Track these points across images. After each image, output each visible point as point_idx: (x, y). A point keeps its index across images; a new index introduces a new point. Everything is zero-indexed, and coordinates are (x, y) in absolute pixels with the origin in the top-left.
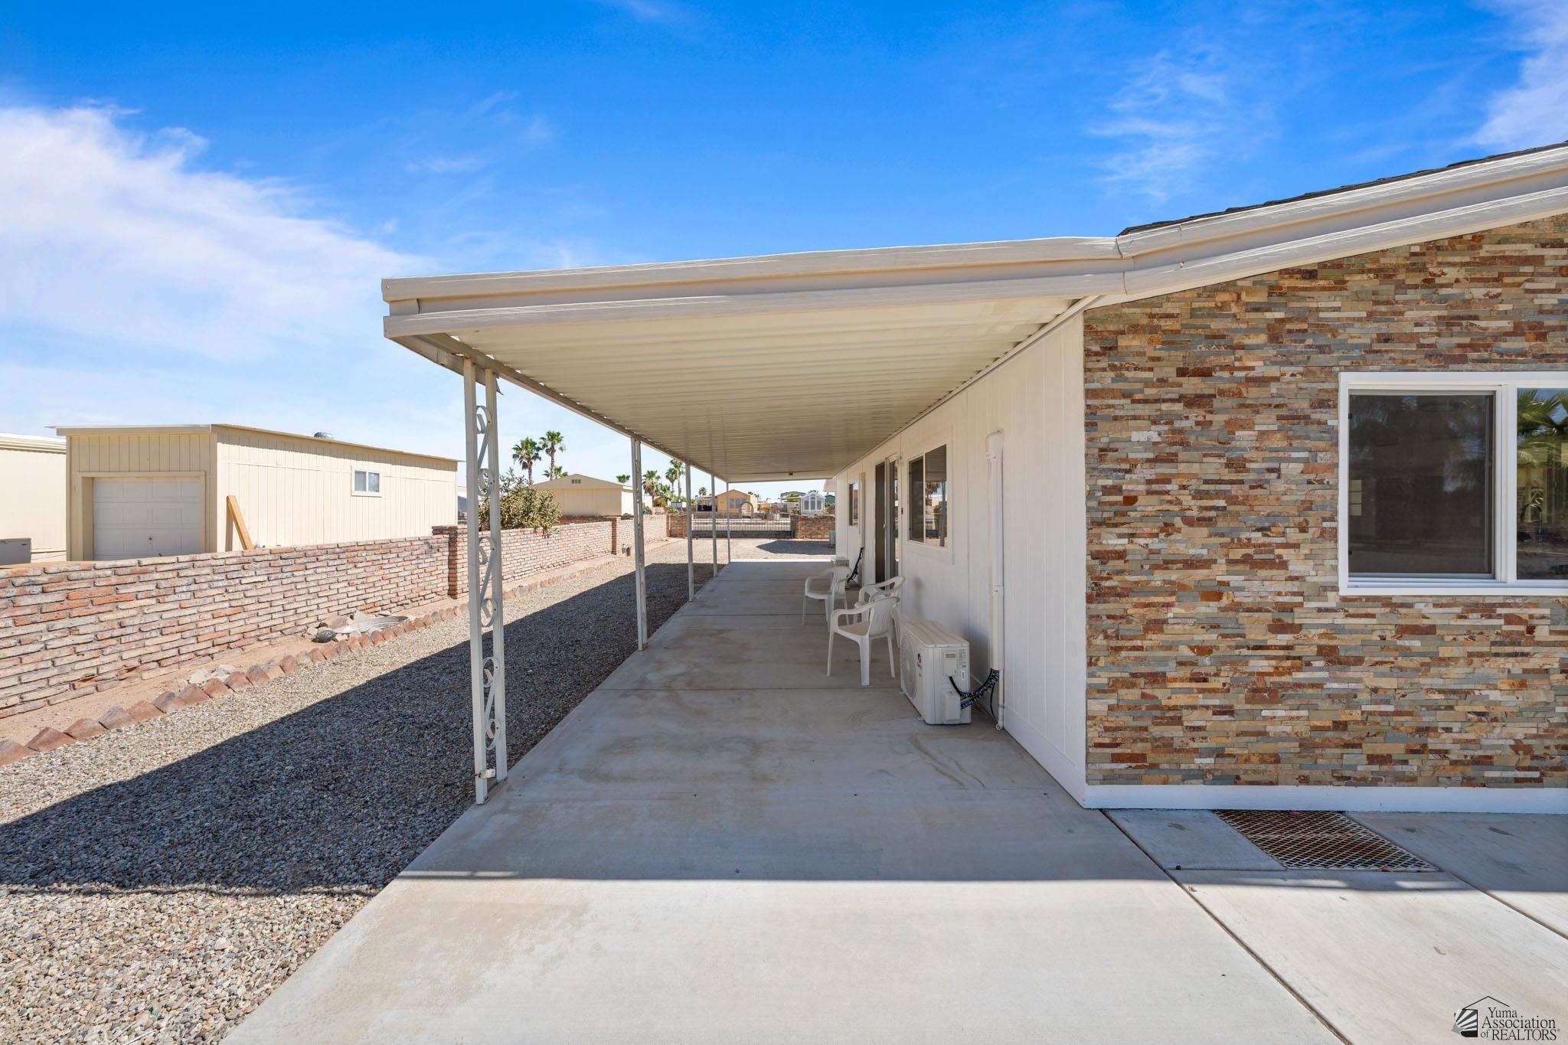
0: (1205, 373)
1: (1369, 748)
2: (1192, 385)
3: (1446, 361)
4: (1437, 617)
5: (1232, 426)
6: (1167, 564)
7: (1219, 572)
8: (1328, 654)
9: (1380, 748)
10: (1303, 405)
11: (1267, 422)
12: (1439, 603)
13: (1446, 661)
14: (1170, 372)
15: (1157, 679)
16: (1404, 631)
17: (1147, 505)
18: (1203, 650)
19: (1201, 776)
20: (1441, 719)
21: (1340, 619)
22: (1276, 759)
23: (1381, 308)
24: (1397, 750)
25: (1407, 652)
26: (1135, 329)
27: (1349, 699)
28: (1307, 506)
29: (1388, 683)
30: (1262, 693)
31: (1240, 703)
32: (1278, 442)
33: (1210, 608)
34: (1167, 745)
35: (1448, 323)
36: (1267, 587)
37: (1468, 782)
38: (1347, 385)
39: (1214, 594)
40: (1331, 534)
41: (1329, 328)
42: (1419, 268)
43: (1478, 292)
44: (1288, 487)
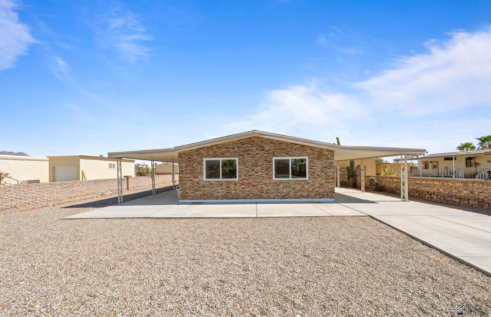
0: (190, 158)
1: (207, 196)
2: (189, 160)
3: (214, 157)
4: (213, 183)
5: (193, 164)
6: (187, 178)
7: (192, 178)
8: (203, 186)
9: (208, 196)
10: (200, 162)
11: (196, 163)
12: (214, 181)
13: (214, 187)
14: (187, 158)
15: (186, 189)
16: (210, 184)
17: (185, 172)
18: (190, 186)
19: (190, 199)
20: (214, 193)
21: (204, 183)
22: (198, 197)
23: (208, 152)
24: (210, 196)
25: (210, 186)
26: (183, 154)
27: (205, 191)
28: (200, 172)
29: (209, 189)
30: (196, 190)
31: (194, 191)
32: (197, 165)
33: (191, 182)
34: (187, 196)
35: (214, 153)
36: (197, 180)
37: (216, 199)
38: (205, 159)
39: (191, 181)
40: (203, 175)
41: (202, 154)
42: (211, 148)
43: (217, 150)
44: (199, 170)
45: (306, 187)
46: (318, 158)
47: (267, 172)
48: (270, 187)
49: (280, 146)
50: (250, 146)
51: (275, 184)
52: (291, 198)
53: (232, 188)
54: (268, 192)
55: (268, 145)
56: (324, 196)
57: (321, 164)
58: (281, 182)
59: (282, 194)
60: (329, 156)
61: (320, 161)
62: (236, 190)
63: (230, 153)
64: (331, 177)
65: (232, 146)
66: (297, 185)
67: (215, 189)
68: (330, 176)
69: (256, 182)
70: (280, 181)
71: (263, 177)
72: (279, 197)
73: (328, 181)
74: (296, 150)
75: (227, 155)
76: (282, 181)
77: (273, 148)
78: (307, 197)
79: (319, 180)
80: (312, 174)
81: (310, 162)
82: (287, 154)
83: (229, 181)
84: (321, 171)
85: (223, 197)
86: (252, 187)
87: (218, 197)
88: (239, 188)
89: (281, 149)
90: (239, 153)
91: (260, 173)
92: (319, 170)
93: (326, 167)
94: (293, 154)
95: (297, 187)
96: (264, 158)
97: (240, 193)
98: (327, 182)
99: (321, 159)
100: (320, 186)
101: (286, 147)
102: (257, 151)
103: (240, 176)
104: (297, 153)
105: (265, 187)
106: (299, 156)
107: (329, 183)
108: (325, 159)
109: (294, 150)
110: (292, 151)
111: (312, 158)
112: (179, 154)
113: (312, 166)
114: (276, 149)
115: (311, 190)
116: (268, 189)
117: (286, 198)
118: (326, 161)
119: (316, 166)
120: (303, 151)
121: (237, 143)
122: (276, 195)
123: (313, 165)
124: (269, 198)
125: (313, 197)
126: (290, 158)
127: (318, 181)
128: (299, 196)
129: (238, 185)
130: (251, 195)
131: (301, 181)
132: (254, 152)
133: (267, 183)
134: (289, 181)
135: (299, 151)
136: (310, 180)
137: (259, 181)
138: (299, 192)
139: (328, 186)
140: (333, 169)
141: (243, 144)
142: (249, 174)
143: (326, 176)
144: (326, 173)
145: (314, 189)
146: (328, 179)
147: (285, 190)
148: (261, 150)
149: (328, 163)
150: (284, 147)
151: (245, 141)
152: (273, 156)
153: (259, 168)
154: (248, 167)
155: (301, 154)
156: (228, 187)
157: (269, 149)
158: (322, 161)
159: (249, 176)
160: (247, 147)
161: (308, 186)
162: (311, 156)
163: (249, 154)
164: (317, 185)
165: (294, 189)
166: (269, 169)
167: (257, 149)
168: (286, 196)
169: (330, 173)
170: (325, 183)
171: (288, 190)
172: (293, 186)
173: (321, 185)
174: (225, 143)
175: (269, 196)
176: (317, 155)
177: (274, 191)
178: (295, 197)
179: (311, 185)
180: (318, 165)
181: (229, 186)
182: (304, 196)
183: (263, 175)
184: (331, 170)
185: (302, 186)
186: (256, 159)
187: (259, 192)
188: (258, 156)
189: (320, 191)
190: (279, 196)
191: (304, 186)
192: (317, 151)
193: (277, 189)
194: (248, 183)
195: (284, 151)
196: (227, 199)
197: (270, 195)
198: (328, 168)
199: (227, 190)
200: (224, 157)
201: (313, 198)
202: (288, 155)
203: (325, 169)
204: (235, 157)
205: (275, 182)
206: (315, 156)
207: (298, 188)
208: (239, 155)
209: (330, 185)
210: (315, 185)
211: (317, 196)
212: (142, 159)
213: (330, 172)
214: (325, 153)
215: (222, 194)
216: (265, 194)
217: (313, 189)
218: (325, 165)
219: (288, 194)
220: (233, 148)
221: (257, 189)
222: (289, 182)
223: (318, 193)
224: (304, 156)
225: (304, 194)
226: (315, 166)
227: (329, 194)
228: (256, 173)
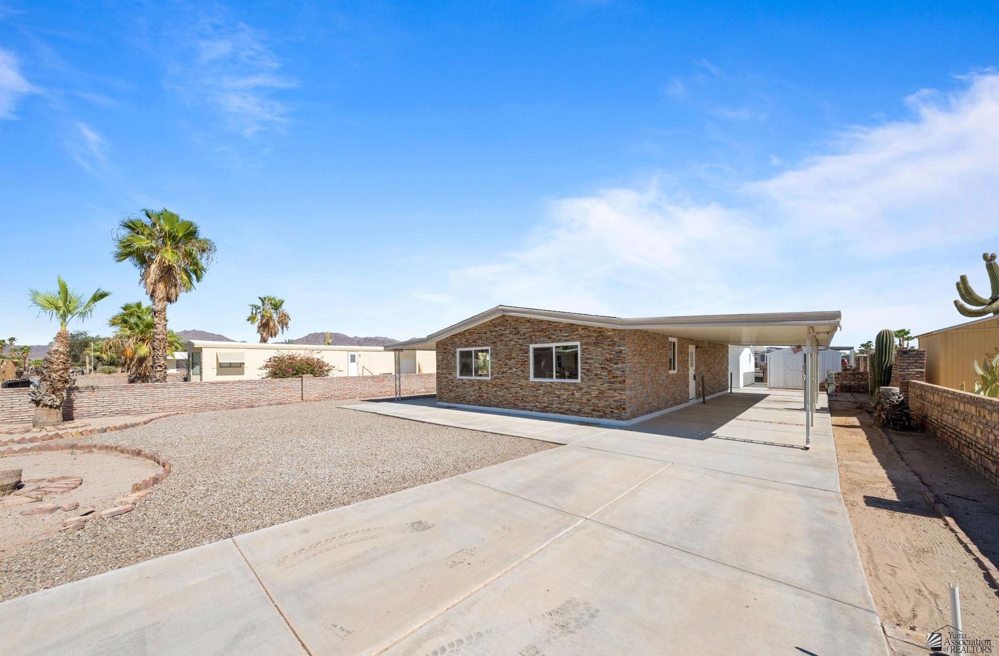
0: (445, 349)
1: (460, 399)
2: (445, 351)
3: (466, 346)
4: (466, 381)
5: (448, 356)
6: (443, 374)
7: (447, 375)
8: (456, 386)
9: (461, 399)
10: (454, 353)
11: (451, 355)
13: (467, 388)
14: (442, 349)
15: (442, 389)
16: (463, 383)
17: (441, 366)
18: (446, 385)
19: (445, 401)
20: (466, 395)
21: (457, 382)
22: (452, 400)
23: (460, 340)
24: (462, 399)
25: (463, 386)
26: (440, 344)
27: (458, 392)
28: (454, 366)
29: (462, 390)
30: (451, 391)
31: (448, 392)
32: (451, 358)
33: (446, 380)
34: (443, 397)
35: (467, 341)
36: (451, 377)
37: (469, 404)
38: (458, 350)
39: (447, 378)
40: (456, 370)
41: (456, 342)
42: (464, 334)
43: (469, 337)
44: (452, 365)
45: (578, 395)
46: (596, 344)
47: (522, 368)
48: (526, 392)
49: (539, 326)
50: (502, 328)
51: (533, 387)
52: (555, 413)
53: (484, 390)
54: (524, 399)
55: (524, 325)
56: (606, 414)
57: (602, 354)
58: (541, 385)
59: (542, 404)
60: (616, 339)
61: (600, 349)
62: (488, 394)
63: (482, 340)
64: (620, 379)
65: (484, 330)
66: (563, 391)
67: (467, 390)
68: (617, 377)
69: (509, 383)
70: (540, 382)
71: (518, 375)
72: (538, 410)
73: (614, 386)
74: (561, 331)
75: (479, 344)
76: (542, 382)
77: (530, 329)
78: (578, 413)
79: (598, 384)
80: (587, 373)
81: (583, 350)
82: (549, 338)
83: (481, 380)
84: (602, 368)
85: (476, 403)
86: (505, 390)
87: (470, 402)
88: (492, 390)
89: (542, 331)
90: (491, 340)
91: (514, 370)
92: (597, 365)
93: (610, 360)
94: (557, 338)
95: (563, 395)
96: (519, 346)
97: (493, 399)
98: (610, 387)
99: (602, 345)
100: (600, 395)
101: (547, 328)
102: (511, 336)
103: (492, 374)
104: (563, 336)
105: (520, 391)
106: (566, 341)
107: (615, 390)
108: (609, 345)
109: (558, 332)
110: (555, 333)
111: (586, 344)
112: (437, 342)
113: (587, 359)
114: (534, 332)
115: (585, 401)
116: (524, 395)
117: (547, 412)
118: (609, 349)
119: (593, 359)
120: (573, 332)
121: (489, 326)
122: (534, 405)
123: (589, 356)
124: (524, 408)
125: (587, 414)
126: (553, 345)
127: (595, 386)
128: (565, 410)
129: (490, 386)
130: (505, 402)
131: (569, 384)
132: (507, 337)
133: (522, 386)
134: (552, 383)
135: (566, 333)
136: (583, 383)
137: (513, 382)
138: (566, 403)
139: (614, 397)
140: (623, 363)
141: (496, 327)
142: (502, 370)
143: (610, 377)
144: (611, 371)
145: (590, 400)
146: (613, 383)
147: (546, 398)
148: (515, 334)
149: (614, 353)
150: (545, 327)
151: (497, 321)
152: (530, 343)
153: (513, 361)
154: (501, 361)
155: (568, 338)
156: (480, 389)
157: (526, 332)
158: (602, 348)
159: (502, 373)
160: (500, 331)
161: (580, 394)
162: (585, 341)
163: (502, 340)
164: (594, 394)
165: (559, 397)
166: (525, 363)
167: (510, 334)
168: (547, 408)
169: (617, 372)
170: (609, 389)
171: (551, 399)
172: (558, 393)
173: (602, 392)
174: (477, 326)
175: (526, 406)
176: (595, 338)
177: (531, 399)
178: (560, 411)
179: (586, 392)
180: (597, 356)
181: (482, 386)
182: (574, 411)
183: (518, 373)
184: (619, 366)
185: (571, 393)
186: (510, 347)
187: (514, 398)
188: (512, 342)
189: (599, 405)
190: (538, 408)
191: (573, 394)
192: (595, 331)
193: (535, 396)
194: (501, 385)
195: (545, 334)
196: (479, 405)
197: (526, 404)
198: (614, 361)
199: (479, 393)
200: (476, 346)
201: (587, 416)
202: (550, 341)
203: (608, 363)
204: (486, 345)
205: (532, 384)
206: (592, 340)
207: (564, 397)
208: (492, 343)
209: (616, 394)
210: (592, 393)
211: (594, 413)
212: (426, 350)
213: (617, 369)
214: (608, 334)
215: (474, 398)
216: (521, 402)
217: (588, 400)
218: (608, 356)
219: (550, 406)
220: (485, 333)
221: (511, 394)
222: (552, 385)
223: (596, 408)
224: (574, 340)
225: (573, 408)
226: (591, 359)
227: (615, 411)
228: (510, 369)
